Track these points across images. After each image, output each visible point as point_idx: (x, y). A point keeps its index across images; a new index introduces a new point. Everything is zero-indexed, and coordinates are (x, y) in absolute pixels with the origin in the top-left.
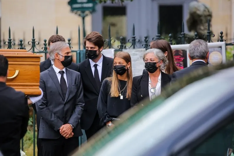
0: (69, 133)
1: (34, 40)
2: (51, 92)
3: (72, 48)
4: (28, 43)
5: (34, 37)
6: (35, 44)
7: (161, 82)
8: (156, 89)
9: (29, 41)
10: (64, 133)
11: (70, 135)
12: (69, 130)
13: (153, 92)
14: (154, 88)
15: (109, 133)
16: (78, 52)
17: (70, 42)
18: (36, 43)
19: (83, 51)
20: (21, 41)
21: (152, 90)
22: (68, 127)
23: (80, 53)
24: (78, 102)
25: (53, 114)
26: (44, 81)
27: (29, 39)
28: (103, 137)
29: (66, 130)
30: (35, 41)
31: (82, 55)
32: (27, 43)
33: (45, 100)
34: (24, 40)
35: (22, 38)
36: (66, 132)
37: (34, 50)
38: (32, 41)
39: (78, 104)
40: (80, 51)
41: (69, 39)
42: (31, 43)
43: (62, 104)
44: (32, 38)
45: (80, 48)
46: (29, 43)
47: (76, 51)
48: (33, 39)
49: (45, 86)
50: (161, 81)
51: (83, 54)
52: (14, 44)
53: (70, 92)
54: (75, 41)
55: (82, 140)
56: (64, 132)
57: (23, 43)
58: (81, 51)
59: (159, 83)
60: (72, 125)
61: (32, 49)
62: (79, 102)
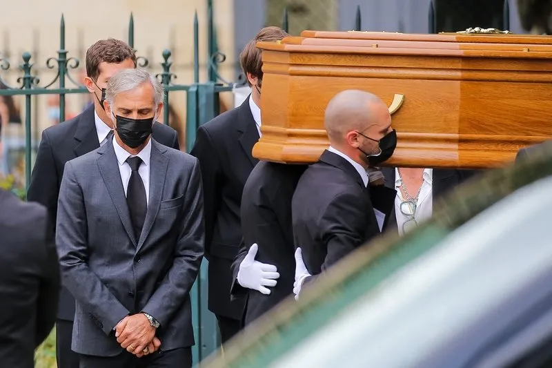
0: (144, 341)
1: (63, 55)
2: (99, 220)
3: (176, 77)
4: (48, 62)
5: (63, 45)
6: (68, 67)
7: (431, 182)
8: (418, 204)
9: (49, 57)
10: (126, 341)
11: (147, 346)
12: (143, 332)
13: (409, 213)
14: (412, 201)
15: (280, 328)
16: (194, 89)
17: (170, 60)
18: (69, 63)
19: (206, 87)
20: (27, 59)
21: (407, 208)
22: (139, 324)
23: (197, 93)
24: (181, 248)
25: (99, 284)
26: (80, 187)
27: (50, 50)
28: (263, 340)
29: (134, 331)
30: (68, 56)
31: (203, 100)
32: (45, 62)
33: (81, 241)
34: (36, 54)
35: (29, 50)
36: (132, 336)
37: (63, 84)
38: (57, 56)
39: (181, 253)
40: (198, 86)
41: (167, 53)
42: (54, 63)
43: (128, 257)
44: (58, 48)
45: (197, 80)
46: (51, 64)
47: (186, 88)
48: (62, 51)
49: (83, 201)
50: (433, 178)
51: (208, 96)
52: (5, 66)
53: (156, 223)
54: (184, 56)
55: (203, 348)
56: (127, 336)
57: (31, 62)
58: (202, 86)
59: (427, 185)
60: (151, 318)
61: (59, 79)
62: (185, 248)
